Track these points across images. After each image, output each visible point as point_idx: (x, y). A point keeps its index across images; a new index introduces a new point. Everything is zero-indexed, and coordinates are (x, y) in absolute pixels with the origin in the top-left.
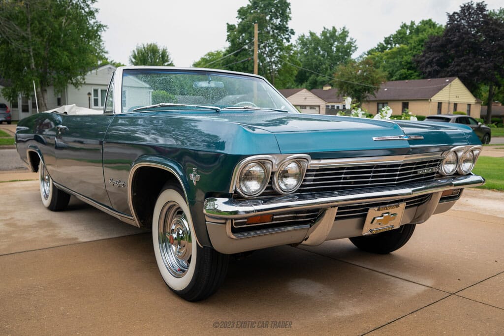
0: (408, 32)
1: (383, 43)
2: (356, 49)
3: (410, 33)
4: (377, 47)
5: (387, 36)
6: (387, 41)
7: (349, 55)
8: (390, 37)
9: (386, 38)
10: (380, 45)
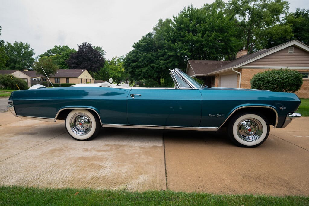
0: (58, 49)
1: (47, 52)
2: (35, 53)
3: (59, 50)
4: (44, 54)
6: (49, 52)
7: (31, 56)
8: (50, 51)
9: (48, 51)
10: (45, 53)
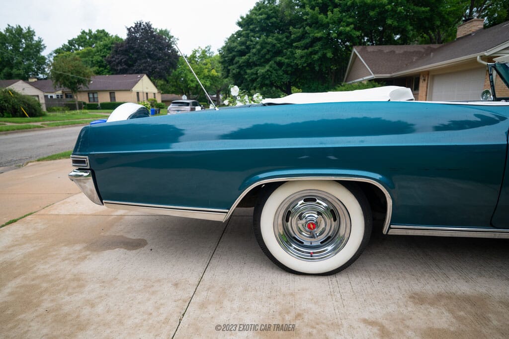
0: (88, 37)
1: (68, 44)
2: (45, 47)
3: (90, 38)
4: (62, 47)
5: (71, 39)
6: (71, 42)
7: (38, 52)
8: (72, 40)
9: (69, 41)
10: (64, 46)
